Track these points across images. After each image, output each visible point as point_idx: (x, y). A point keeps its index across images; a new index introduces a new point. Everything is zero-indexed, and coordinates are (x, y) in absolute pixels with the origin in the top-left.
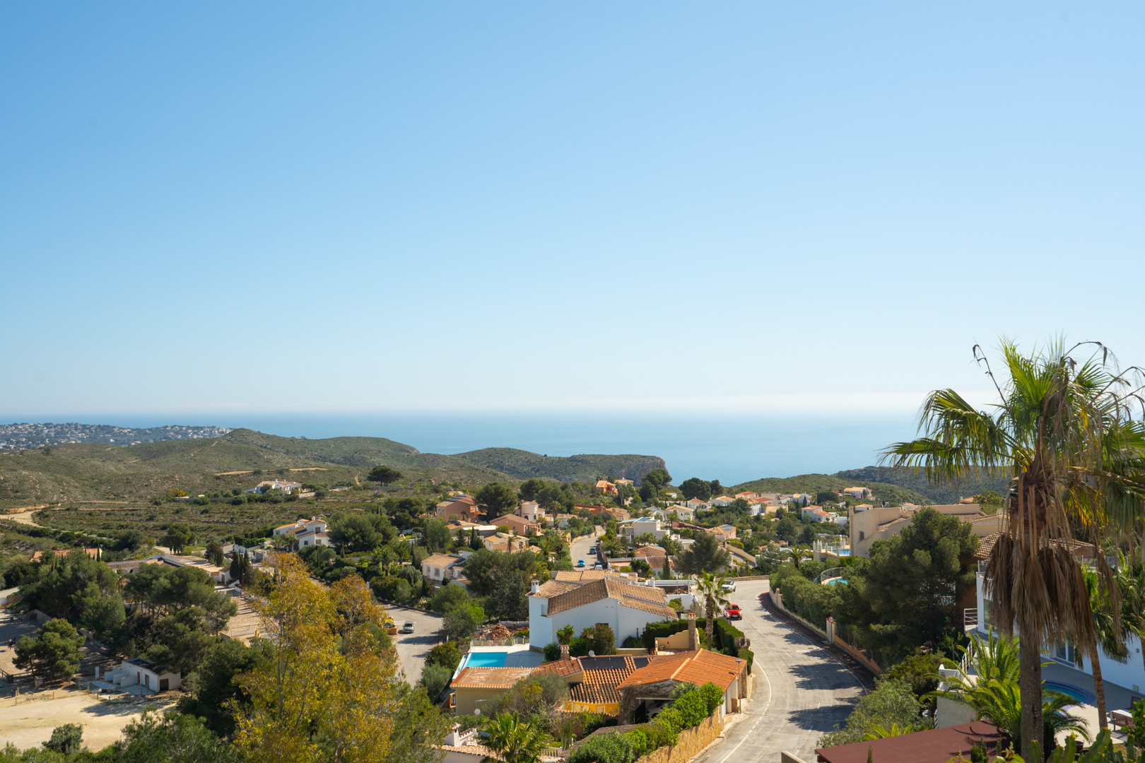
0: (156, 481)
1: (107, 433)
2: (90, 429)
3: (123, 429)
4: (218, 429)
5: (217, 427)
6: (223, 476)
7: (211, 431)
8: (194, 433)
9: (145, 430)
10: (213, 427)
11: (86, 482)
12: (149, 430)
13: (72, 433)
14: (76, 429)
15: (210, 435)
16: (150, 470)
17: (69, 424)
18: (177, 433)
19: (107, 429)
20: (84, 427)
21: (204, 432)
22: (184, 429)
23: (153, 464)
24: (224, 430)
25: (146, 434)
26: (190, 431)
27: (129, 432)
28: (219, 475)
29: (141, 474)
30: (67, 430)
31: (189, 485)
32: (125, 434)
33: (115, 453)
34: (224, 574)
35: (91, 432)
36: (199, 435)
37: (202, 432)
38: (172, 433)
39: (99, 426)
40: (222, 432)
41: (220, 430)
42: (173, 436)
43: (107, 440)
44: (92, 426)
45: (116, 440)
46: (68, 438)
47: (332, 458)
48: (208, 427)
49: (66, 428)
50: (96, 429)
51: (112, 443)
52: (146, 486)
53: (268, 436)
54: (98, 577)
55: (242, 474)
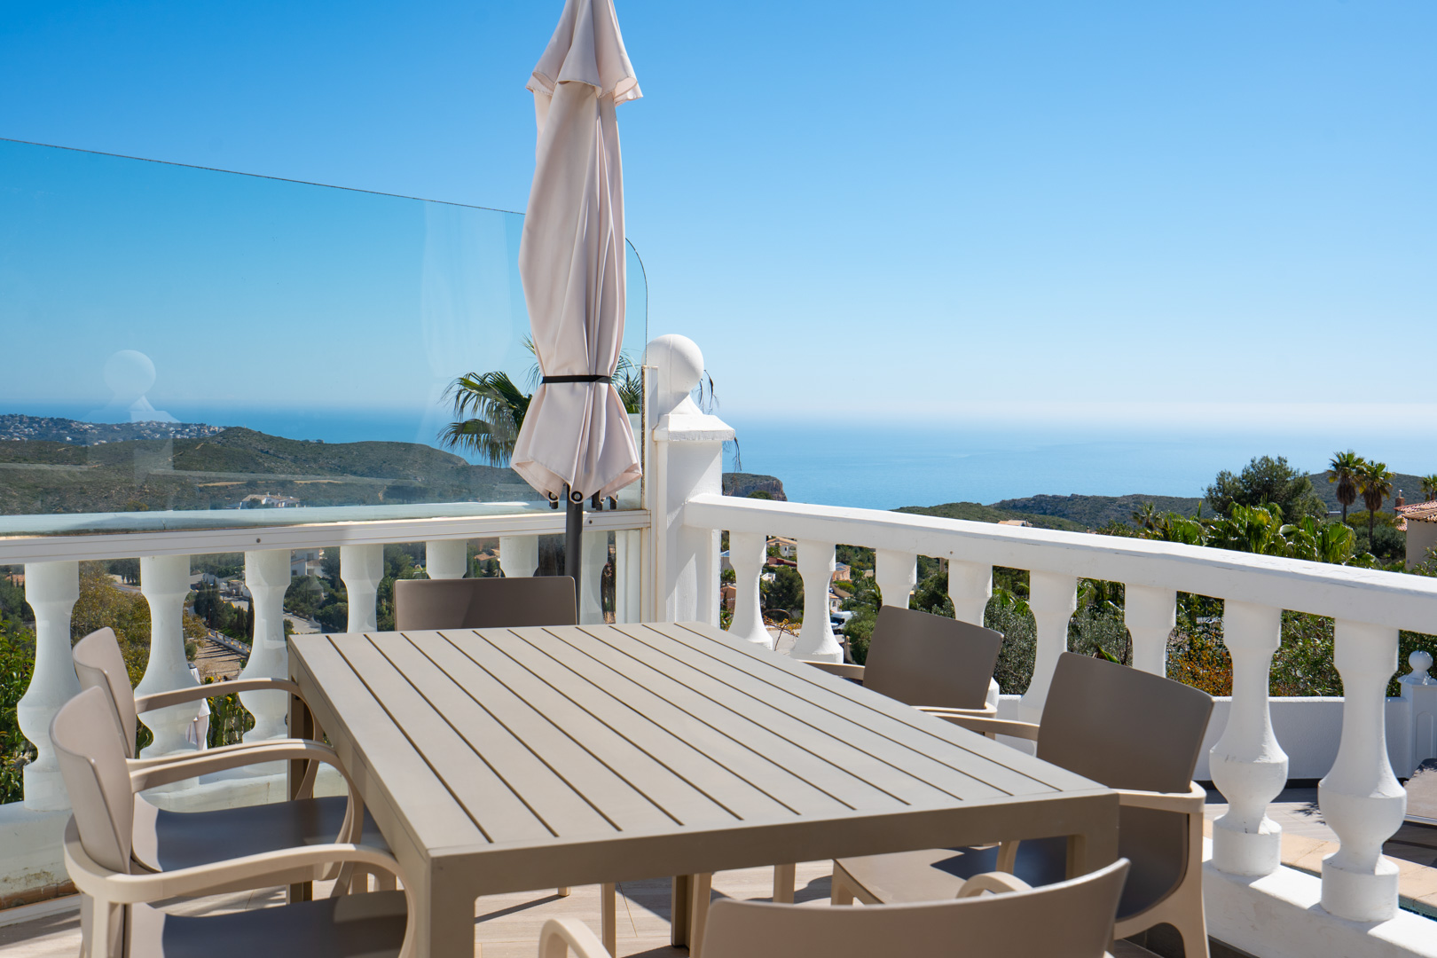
0: (119, 492)
1: (62, 429)
2: (39, 422)
3: (83, 424)
4: (209, 428)
5: (207, 425)
6: (207, 487)
7: (199, 430)
8: (177, 432)
9: (112, 425)
10: (202, 425)
11: (27, 491)
12: (118, 426)
13: (16, 428)
14: (21, 422)
15: (198, 435)
16: (113, 478)
17: (11, 416)
18: (154, 431)
19: (62, 423)
20: (32, 419)
21: (190, 431)
22: (164, 426)
23: (119, 470)
24: (217, 429)
25: (113, 431)
26: (172, 429)
27: (92, 429)
28: (201, 485)
29: (100, 483)
30: (8, 423)
31: (162, 498)
32: (86, 430)
33: (70, 455)
34: (187, 609)
35: (41, 427)
36: (183, 434)
37: (187, 430)
38: (148, 431)
39: (52, 419)
40: (214, 432)
41: (212, 429)
42: (149, 435)
43: (62, 438)
44: (42, 419)
45: (73, 439)
46: (11, 434)
47: (353, 469)
48: (195, 425)
49: (8, 420)
50: (47, 424)
51: (69, 441)
52: (106, 497)
53: (272, 439)
54: (22, 608)
55: (232, 486)
